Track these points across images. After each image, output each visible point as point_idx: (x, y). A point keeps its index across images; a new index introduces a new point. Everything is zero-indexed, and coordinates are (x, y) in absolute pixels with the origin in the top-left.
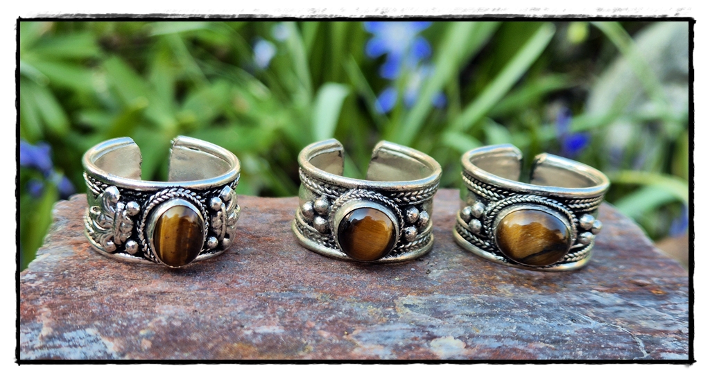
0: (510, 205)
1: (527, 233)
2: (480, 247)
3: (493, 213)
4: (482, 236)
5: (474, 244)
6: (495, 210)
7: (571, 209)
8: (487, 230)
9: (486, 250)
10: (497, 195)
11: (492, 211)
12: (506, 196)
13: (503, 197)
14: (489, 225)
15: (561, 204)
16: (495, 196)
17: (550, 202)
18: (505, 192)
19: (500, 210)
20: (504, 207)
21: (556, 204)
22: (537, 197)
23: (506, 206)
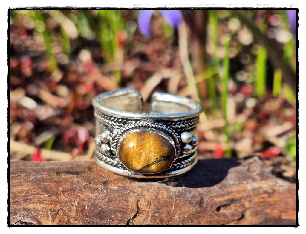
0: (128, 130)
1: (140, 149)
2: (111, 164)
3: (116, 138)
4: (112, 156)
5: (107, 163)
6: (118, 136)
7: (174, 129)
8: (114, 151)
9: (116, 166)
10: (118, 124)
11: (115, 137)
12: (125, 123)
13: (123, 125)
14: (115, 147)
15: (165, 126)
16: (117, 125)
17: (157, 124)
18: (124, 121)
19: (121, 135)
20: (124, 132)
21: (161, 126)
22: (146, 122)
23: (125, 131)
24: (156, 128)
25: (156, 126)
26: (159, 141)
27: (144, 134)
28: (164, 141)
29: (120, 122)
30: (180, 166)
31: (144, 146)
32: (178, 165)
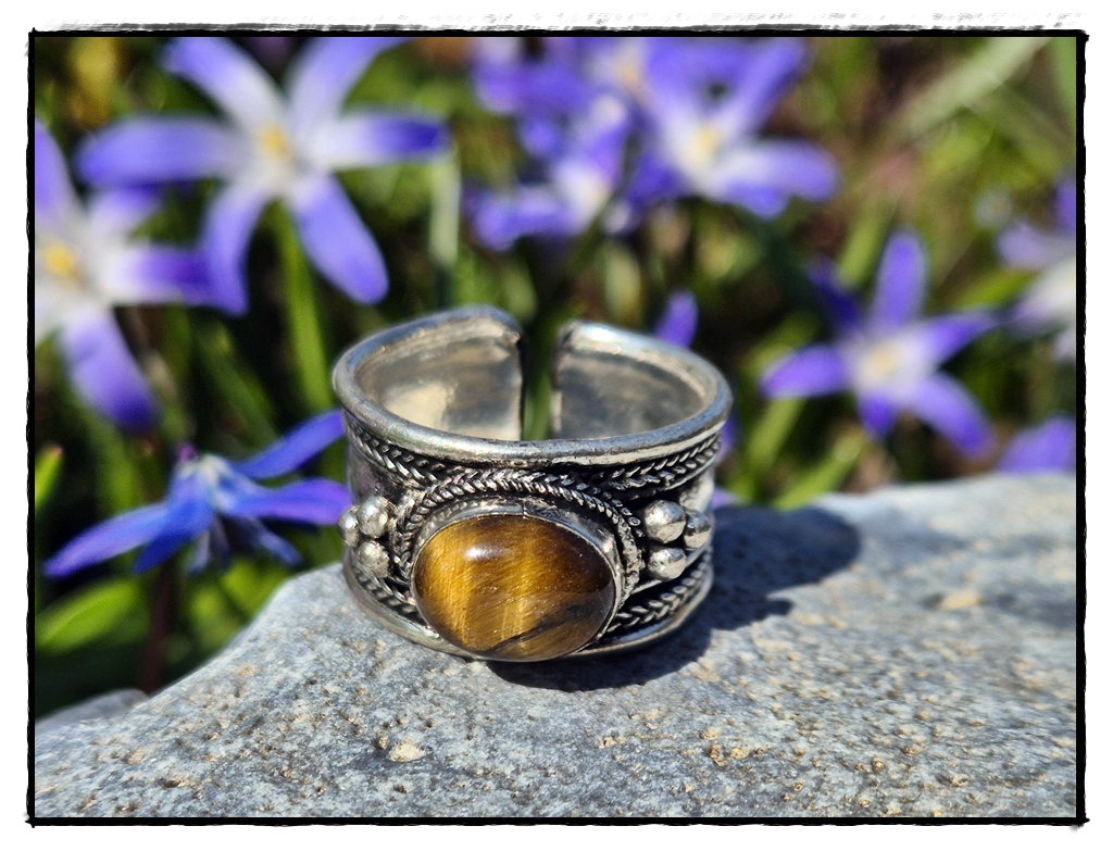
0: (449, 502)
1: (489, 584)
3: (411, 525)
5: (384, 601)
6: (416, 517)
7: (616, 494)
8: (404, 568)
10: (417, 474)
11: (407, 520)
12: (441, 474)
13: (432, 478)
14: (406, 556)
15: (584, 487)
16: (413, 477)
17: (552, 484)
18: (437, 466)
19: (427, 516)
20: (435, 508)
21: (567, 487)
22: (516, 476)
23: (439, 505)
24: (547, 497)
25: (551, 489)
26: (556, 552)
27: (503, 525)
28: (572, 551)
29: (422, 469)
30: (642, 616)
31: (501, 573)
32: (636, 614)
